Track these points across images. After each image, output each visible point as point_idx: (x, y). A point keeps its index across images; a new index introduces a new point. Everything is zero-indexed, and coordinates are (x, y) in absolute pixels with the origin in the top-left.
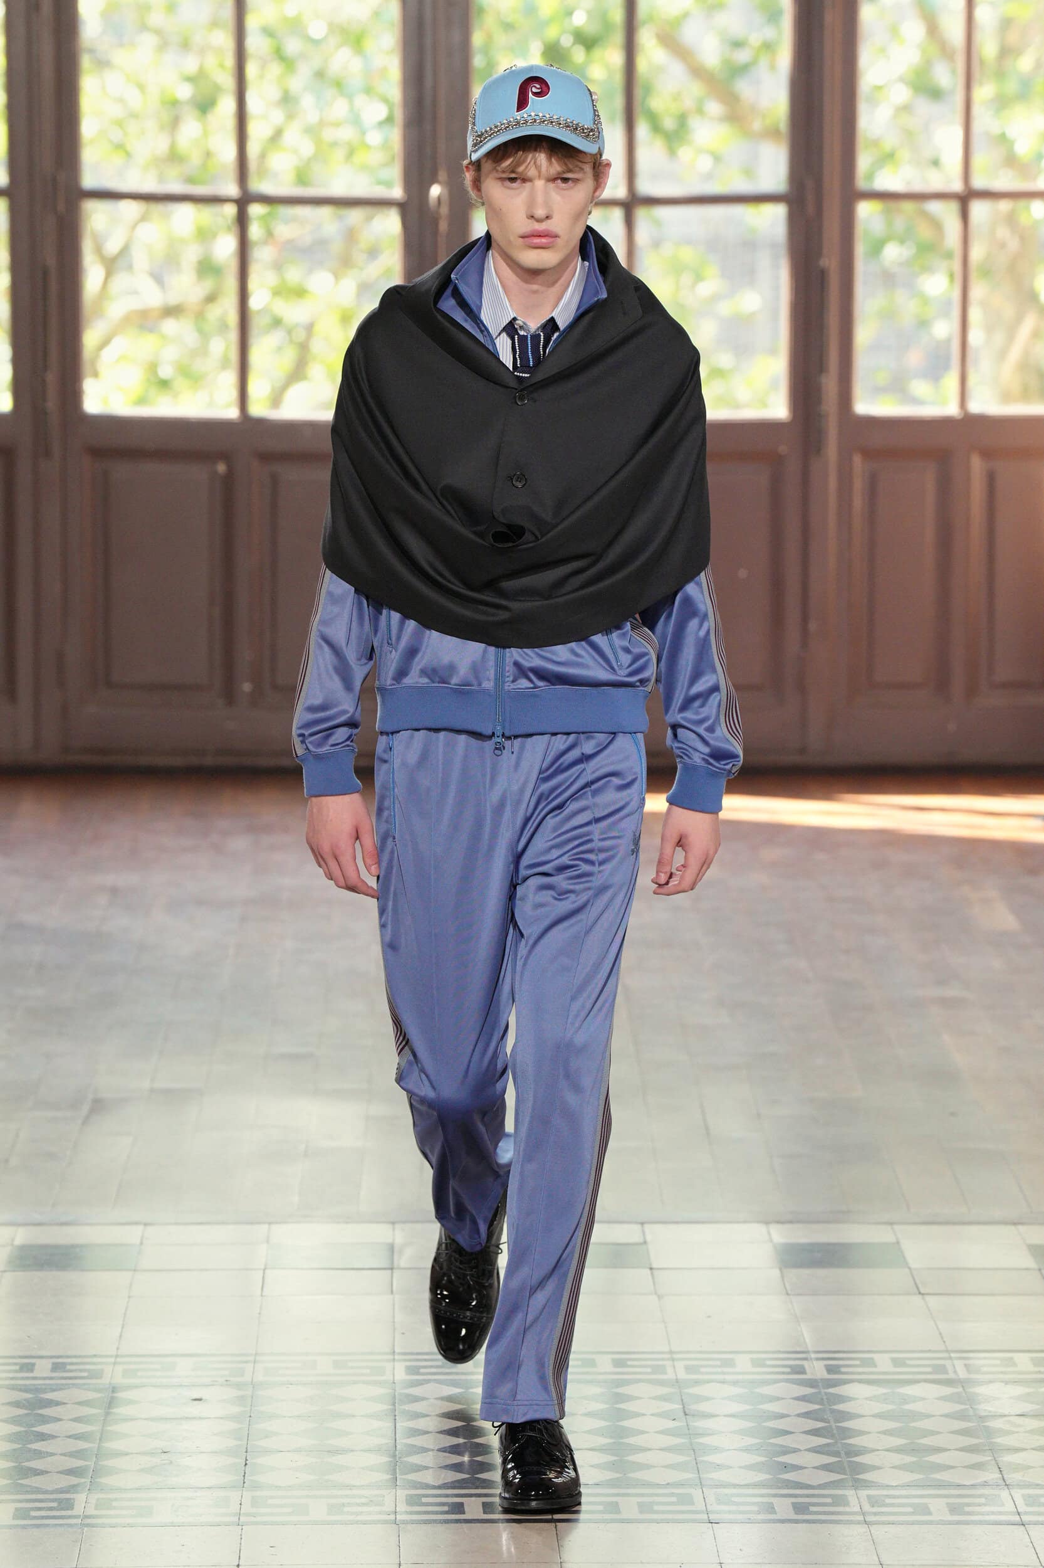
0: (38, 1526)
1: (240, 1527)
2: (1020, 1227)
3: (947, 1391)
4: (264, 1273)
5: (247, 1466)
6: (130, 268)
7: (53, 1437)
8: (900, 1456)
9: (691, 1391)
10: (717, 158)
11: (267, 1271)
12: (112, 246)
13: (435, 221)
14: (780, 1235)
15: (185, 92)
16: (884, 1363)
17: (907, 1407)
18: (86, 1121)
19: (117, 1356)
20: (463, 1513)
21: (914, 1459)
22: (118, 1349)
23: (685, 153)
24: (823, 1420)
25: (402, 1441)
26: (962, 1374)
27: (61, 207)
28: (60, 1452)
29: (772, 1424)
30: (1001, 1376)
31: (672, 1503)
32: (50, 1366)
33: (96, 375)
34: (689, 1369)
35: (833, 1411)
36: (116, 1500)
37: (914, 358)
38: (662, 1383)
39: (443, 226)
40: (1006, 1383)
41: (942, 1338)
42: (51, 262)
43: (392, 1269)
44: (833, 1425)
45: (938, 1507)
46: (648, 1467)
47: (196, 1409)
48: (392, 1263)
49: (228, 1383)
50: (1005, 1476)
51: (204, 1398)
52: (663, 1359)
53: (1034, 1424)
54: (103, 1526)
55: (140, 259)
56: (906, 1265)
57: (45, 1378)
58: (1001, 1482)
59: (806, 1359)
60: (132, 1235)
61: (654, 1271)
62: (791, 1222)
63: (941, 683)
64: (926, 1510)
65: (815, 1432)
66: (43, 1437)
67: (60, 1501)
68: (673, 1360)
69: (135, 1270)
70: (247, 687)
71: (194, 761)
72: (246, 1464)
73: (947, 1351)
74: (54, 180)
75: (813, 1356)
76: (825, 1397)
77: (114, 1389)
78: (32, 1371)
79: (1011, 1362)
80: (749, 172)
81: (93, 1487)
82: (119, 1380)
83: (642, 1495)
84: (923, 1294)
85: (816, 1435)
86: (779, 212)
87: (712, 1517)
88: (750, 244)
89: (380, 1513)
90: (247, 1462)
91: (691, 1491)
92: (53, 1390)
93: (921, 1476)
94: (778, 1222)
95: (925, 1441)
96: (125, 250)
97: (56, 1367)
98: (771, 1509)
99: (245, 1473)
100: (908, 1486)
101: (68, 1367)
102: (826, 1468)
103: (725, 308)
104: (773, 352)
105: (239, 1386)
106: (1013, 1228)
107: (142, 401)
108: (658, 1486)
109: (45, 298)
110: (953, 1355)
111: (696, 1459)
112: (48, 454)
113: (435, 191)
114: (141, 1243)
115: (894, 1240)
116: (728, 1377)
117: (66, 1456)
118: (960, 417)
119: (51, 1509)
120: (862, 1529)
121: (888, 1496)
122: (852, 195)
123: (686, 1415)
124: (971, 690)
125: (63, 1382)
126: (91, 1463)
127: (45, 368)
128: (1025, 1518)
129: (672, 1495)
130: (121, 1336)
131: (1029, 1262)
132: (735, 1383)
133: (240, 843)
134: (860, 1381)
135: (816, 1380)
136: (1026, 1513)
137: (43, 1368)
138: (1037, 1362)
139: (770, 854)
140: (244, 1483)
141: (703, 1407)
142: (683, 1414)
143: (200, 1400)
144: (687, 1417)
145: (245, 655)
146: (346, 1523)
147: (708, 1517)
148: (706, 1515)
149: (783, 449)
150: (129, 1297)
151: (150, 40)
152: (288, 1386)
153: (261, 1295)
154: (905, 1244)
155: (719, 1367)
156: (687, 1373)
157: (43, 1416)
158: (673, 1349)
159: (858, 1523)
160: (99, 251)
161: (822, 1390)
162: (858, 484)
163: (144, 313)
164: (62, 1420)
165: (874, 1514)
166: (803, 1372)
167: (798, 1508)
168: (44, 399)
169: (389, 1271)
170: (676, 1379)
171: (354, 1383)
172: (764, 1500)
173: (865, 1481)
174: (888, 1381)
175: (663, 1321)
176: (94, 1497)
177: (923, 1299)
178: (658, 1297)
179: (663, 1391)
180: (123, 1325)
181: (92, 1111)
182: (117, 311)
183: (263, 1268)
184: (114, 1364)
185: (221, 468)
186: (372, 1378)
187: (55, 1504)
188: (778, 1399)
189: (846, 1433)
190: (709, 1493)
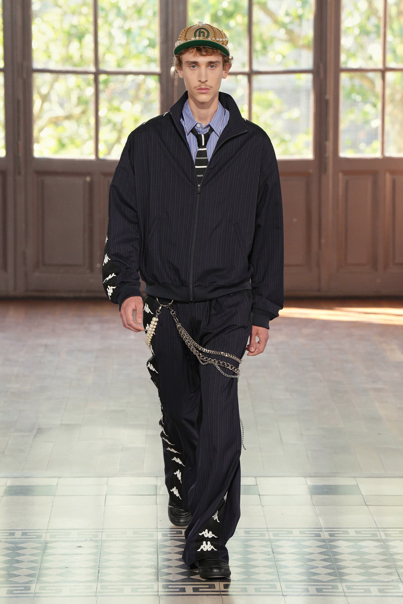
0: (16, 597)
1: (96, 597)
3: (378, 544)
4: (106, 497)
5: (99, 573)
6: (50, 101)
7: (22, 562)
8: (359, 570)
9: (274, 543)
10: (284, 57)
12: (44, 90)
13: (173, 81)
14: (310, 482)
16: (352, 533)
17: (361, 550)
18: (35, 436)
19: (47, 529)
20: (185, 592)
21: (364, 571)
22: (48, 527)
23: (271, 54)
24: (329, 556)
25: (160, 564)
26: (383, 537)
27: (25, 76)
28: (25, 568)
29: (307, 557)
30: (399, 538)
31: (268, 588)
32: (21, 533)
33: (38, 142)
34: (274, 535)
35: (332, 552)
36: (47, 586)
37: (362, 135)
38: (264, 540)
39: (176, 83)
40: (401, 540)
41: (375, 522)
42: (21, 98)
44: (332, 557)
45: (374, 590)
46: (258, 574)
47: (79, 551)
48: (157, 493)
49: (92, 540)
50: (401, 578)
52: (264, 531)
54: (43, 597)
55: (54, 97)
56: (361, 493)
57: (19, 538)
58: (399, 580)
59: (321, 531)
60: (54, 482)
61: (260, 496)
62: (315, 477)
63: (374, 264)
64: (369, 591)
65: (325, 560)
66: (18, 562)
67: (25, 587)
68: (268, 531)
69: (55, 496)
70: (98, 265)
71: (77, 295)
72: (99, 572)
73: (377, 528)
74: (22, 65)
75: (324, 530)
76: (329, 546)
77: (46, 543)
78: (14, 535)
80: (296, 62)
81: (38, 581)
82: (48, 539)
83: (256, 585)
84: (367, 505)
86: (309, 77)
87: (284, 593)
88: (297, 91)
89: (152, 592)
90: (99, 571)
91: (276, 583)
92: (22, 543)
93: (367, 578)
94: (310, 477)
95: (369, 564)
96: (48, 94)
97: (23, 534)
98: (307, 590)
99: (98, 576)
100: (362, 581)
101: (28, 534)
102: (329, 574)
103: (286, 116)
104: (307, 133)
105: (96, 541)
107: (56, 152)
108: (263, 581)
109: (18, 112)
110: (380, 530)
111: (277, 571)
112: (19, 173)
114: (57, 485)
115: (356, 484)
116: (290, 538)
117: (27, 569)
118: (382, 158)
119: (22, 590)
120: (344, 598)
121: (354, 586)
122: (338, 70)
124: (386, 266)
125: (27, 540)
126: (37, 572)
127: (18, 140)
129: (268, 585)
130: (49, 522)
132: (293, 540)
133: (95, 327)
134: (343, 540)
135: (325, 539)
137: (18, 534)
139: (306, 331)
140: (98, 580)
141: (281, 550)
142: (272, 553)
143: (81, 547)
144: (274, 554)
145: (97, 253)
146: (138, 596)
148: (282, 593)
149: (311, 171)
150: (52, 506)
151: (58, 11)
152: (115, 541)
153: (105, 506)
154: (360, 485)
155: (287, 534)
156: (274, 536)
157: (18, 553)
158: (268, 527)
159: (342, 596)
160: (39, 93)
161: (328, 543)
162: (341, 185)
163: (57, 118)
164: (26, 555)
165: (349, 593)
166: (320, 536)
167: (319, 590)
168: (18, 152)
169: (156, 496)
170: (270, 539)
171: (142, 540)
172: (305, 587)
173: (345, 579)
174: (354, 540)
175: (264, 516)
176: (39, 585)
177: (368, 507)
178: (262, 506)
179: (264, 543)
180: (50, 517)
181: (37, 433)
182: (46, 117)
183: (105, 495)
184: (47, 533)
185: (88, 179)
186: (149, 538)
187: (23, 588)
188: (310, 547)
189: (337, 560)
190: (283, 584)
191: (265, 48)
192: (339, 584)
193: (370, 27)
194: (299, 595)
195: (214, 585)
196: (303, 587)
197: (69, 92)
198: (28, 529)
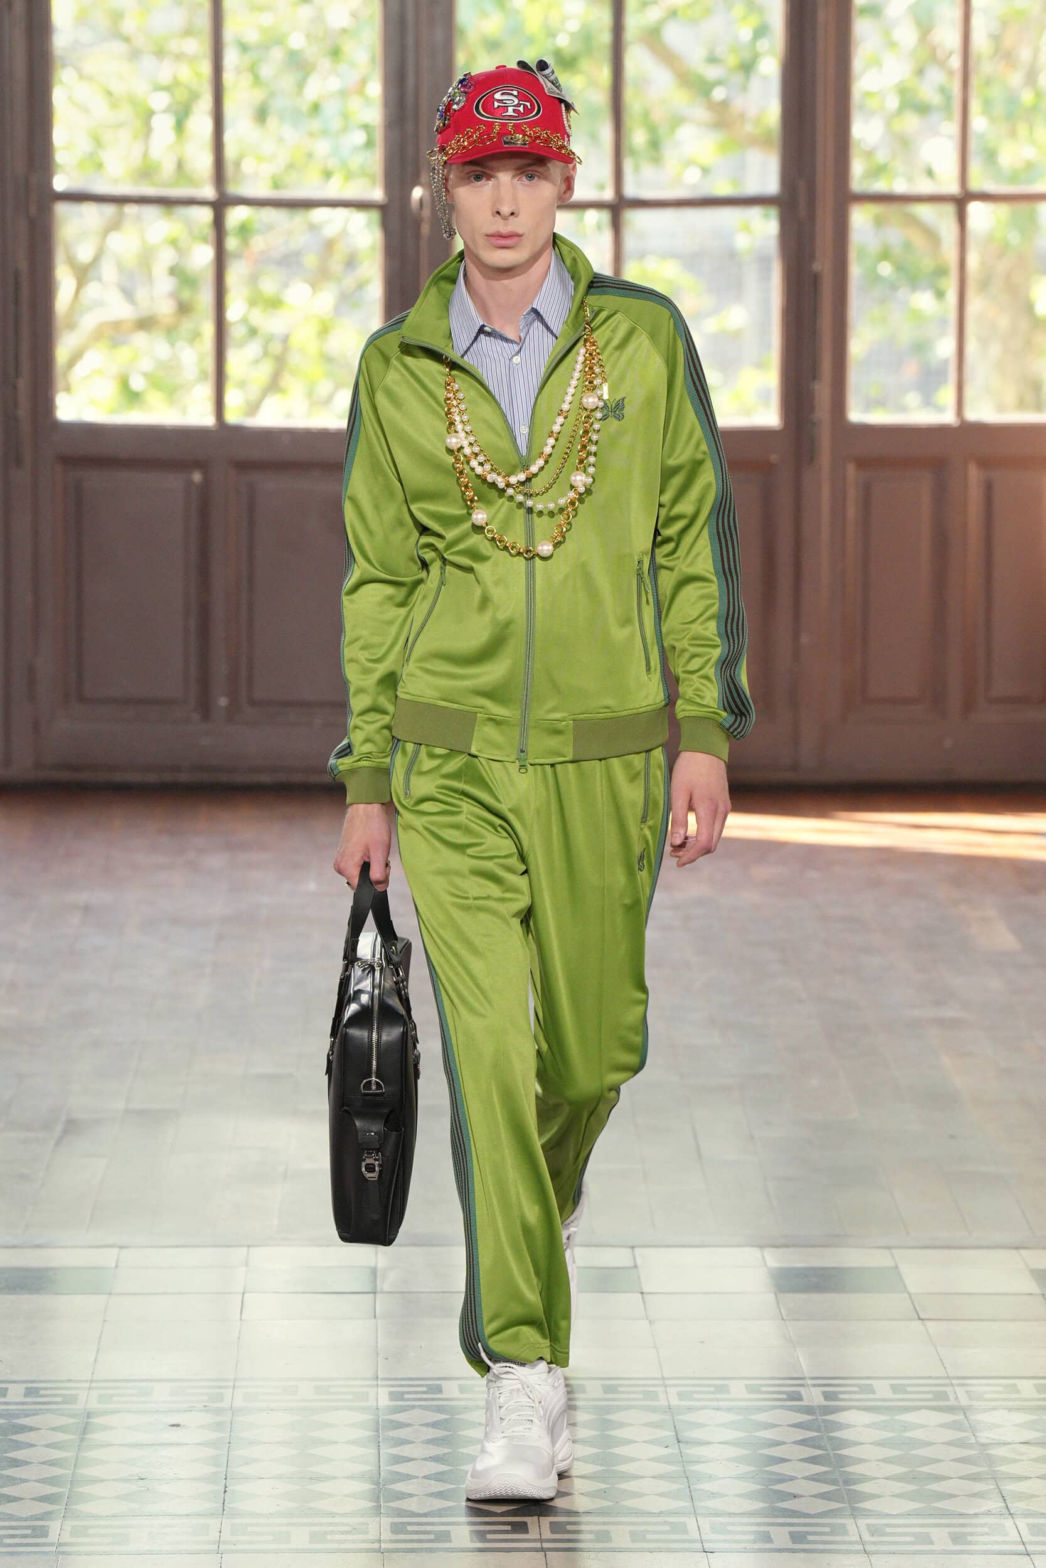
0: (12, 1554)
1: (220, 1555)
2: (1024, 1252)
3: (949, 1418)
4: (243, 1297)
5: (226, 1493)
6: (99, 279)
7: (27, 1463)
8: (900, 1484)
9: (681, 1417)
11: (246, 1295)
12: (84, 254)
13: (417, 223)
14: (773, 1259)
15: (159, 101)
16: (882, 1390)
17: (907, 1434)
18: (57, 1144)
19: (92, 1381)
20: (449, 1541)
21: (915, 1488)
22: (93, 1373)
24: (819, 1448)
25: (386, 1468)
26: (964, 1401)
27: (33, 210)
28: (34, 1479)
29: (768, 1451)
30: (1005, 1403)
31: (664, 1532)
32: (23, 1391)
33: (68, 389)
34: (681, 1396)
35: (831, 1439)
38: (653, 1410)
39: (425, 229)
40: (1010, 1410)
41: (943, 1363)
42: (23, 266)
43: (375, 1293)
44: (831, 1453)
45: (940, 1536)
46: (641, 1495)
47: (174, 1436)
48: (375, 1286)
49: (206, 1408)
50: (1009, 1505)
51: (181, 1423)
52: (654, 1385)
53: (1037, 1452)
54: (79, 1554)
55: (108, 271)
56: (905, 1290)
57: (17, 1404)
58: (1005, 1511)
59: (803, 1385)
60: (108, 1257)
61: (645, 1295)
62: (786, 1246)
63: (938, 699)
64: (927, 1540)
65: (812, 1460)
66: (16, 1463)
67: (34, 1528)
68: (665, 1386)
69: (110, 1294)
70: (223, 702)
71: (168, 777)
72: (225, 1491)
73: (948, 1377)
74: (27, 181)
75: (809, 1382)
76: (824, 1424)
77: (89, 1415)
78: (5, 1396)
79: (1014, 1389)
80: (736, 176)
81: (68, 1513)
82: (94, 1405)
83: (635, 1524)
84: (922, 1320)
85: (813, 1463)
86: (770, 219)
87: (707, 1546)
89: (363, 1541)
90: (227, 1489)
91: (682, 1519)
92: (27, 1416)
93: (923, 1505)
94: (774, 1246)
95: (925, 1469)
96: (97, 259)
97: (29, 1392)
98: (767, 1538)
99: (224, 1500)
100: (908, 1515)
101: (42, 1392)
102: (824, 1496)
103: (712, 324)
104: (760, 365)
105: (219, 1412)
106: (1014, 1252)
108: (652, 1514)
109: (17, 303)
110: (954, 1382)
111: (689, 1487)
112: (19, 462)
113: (417, 193)
114: (117, 1267)
115: (894, 1265)
116: (721, 1404)
117: (40, 1482)
118: (957, 425)
119: (25, 1536)
120: (862, 1559)
121: (889, 1525)
122: (845, 198)
123: (679, 1442)
124: (968, 706)
125: (38, 1407)
126: (65, 1490)
127: (17, 374)
128: (1030, 1548)
129: (666, 1523)
130: (96, 1360)
131: (1033, 1287)
132: (729, 1410)
133: (215, 861)
134: (859, 1408)
135: (812, 1406)
136: (1031, 1543)
137: (16, 1393)
138: (1040, 1389)
139: (761, 872)
140: (223, 1510)
141: (696, 1434)
142: (676, 1442)
143: (178, 1425)
144: (680, 1443)
145: (220, 668)
146: (329, 1551)
147: (703, 1546)
148: (701, 1544)
149: (774, 458)
150: (105, 1321)
151: (119, 47)
152: (269, 1411)
153: (241, 1319)
154: (904, 1269)
155: (713, 1393)
156: (681, 1400)
157: (16, 1441)
158: (665, 1375)
159: (858, 1552)
160: (71, 261)
161: (820, 1418)
162: (852, 494)
163: (116, 325)
164: (36, 1446)
165: (875, 1543)
166: (800, 1399)
167: (796, 1537)
168: (16, 404)
169: (373, 1295)
170: (669, 1405)
171: (337, 1409)
172: (763, 1528)
173: (865, 1510)
174: (888, 1408)
175: (655, 1347)
176: (69, 1524)
177: (923, 1324)
178: (650, 1322)
179: (655, 1417)
180: (98, 1349)
181: (66, 1132)
182: (88, 322)
183: (242, 1291)
184: (89, 1389)
185: (197, 477)
186: (355, 1404)
187: (29, 1532)
188: (775, 1426)
189: (843, 1461)
190: (705, 1523)
191: (655, 144)
192: (849, 1522)
193: (928, 91)
194: (745, 1550)
195: (525, 1524)
196: (755, 1528)
197: (146, 258)
198: (42, 1378)
